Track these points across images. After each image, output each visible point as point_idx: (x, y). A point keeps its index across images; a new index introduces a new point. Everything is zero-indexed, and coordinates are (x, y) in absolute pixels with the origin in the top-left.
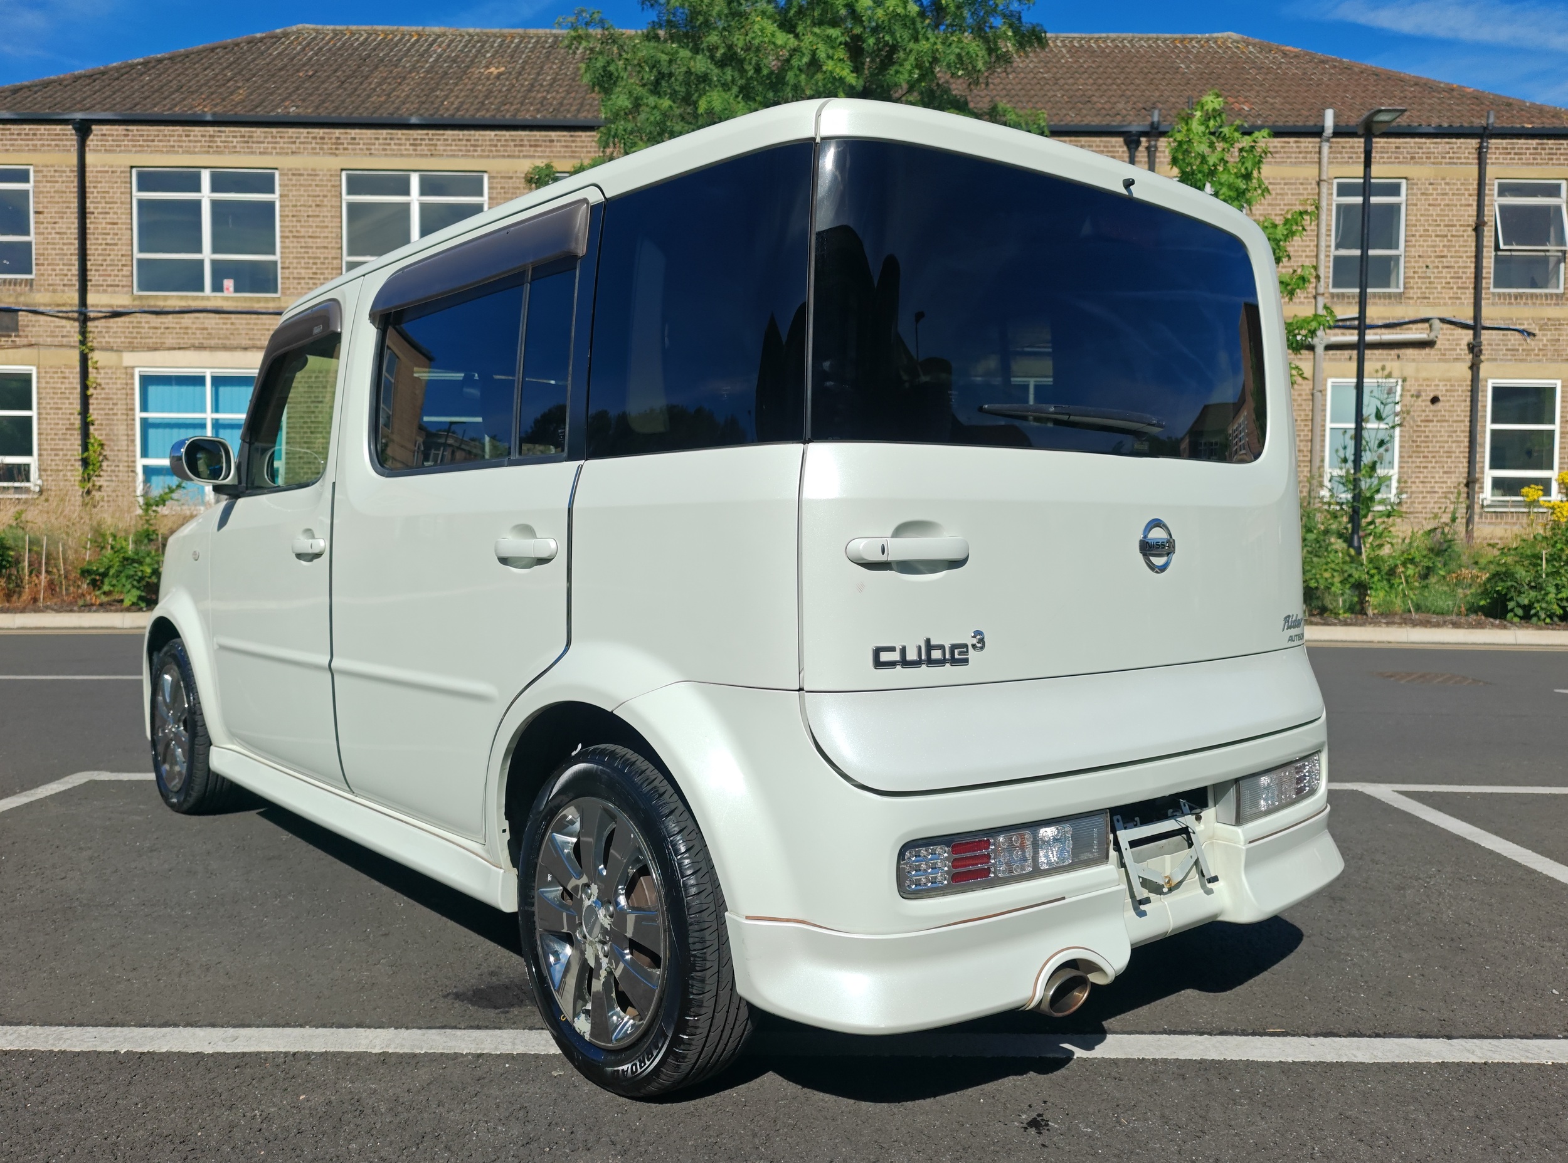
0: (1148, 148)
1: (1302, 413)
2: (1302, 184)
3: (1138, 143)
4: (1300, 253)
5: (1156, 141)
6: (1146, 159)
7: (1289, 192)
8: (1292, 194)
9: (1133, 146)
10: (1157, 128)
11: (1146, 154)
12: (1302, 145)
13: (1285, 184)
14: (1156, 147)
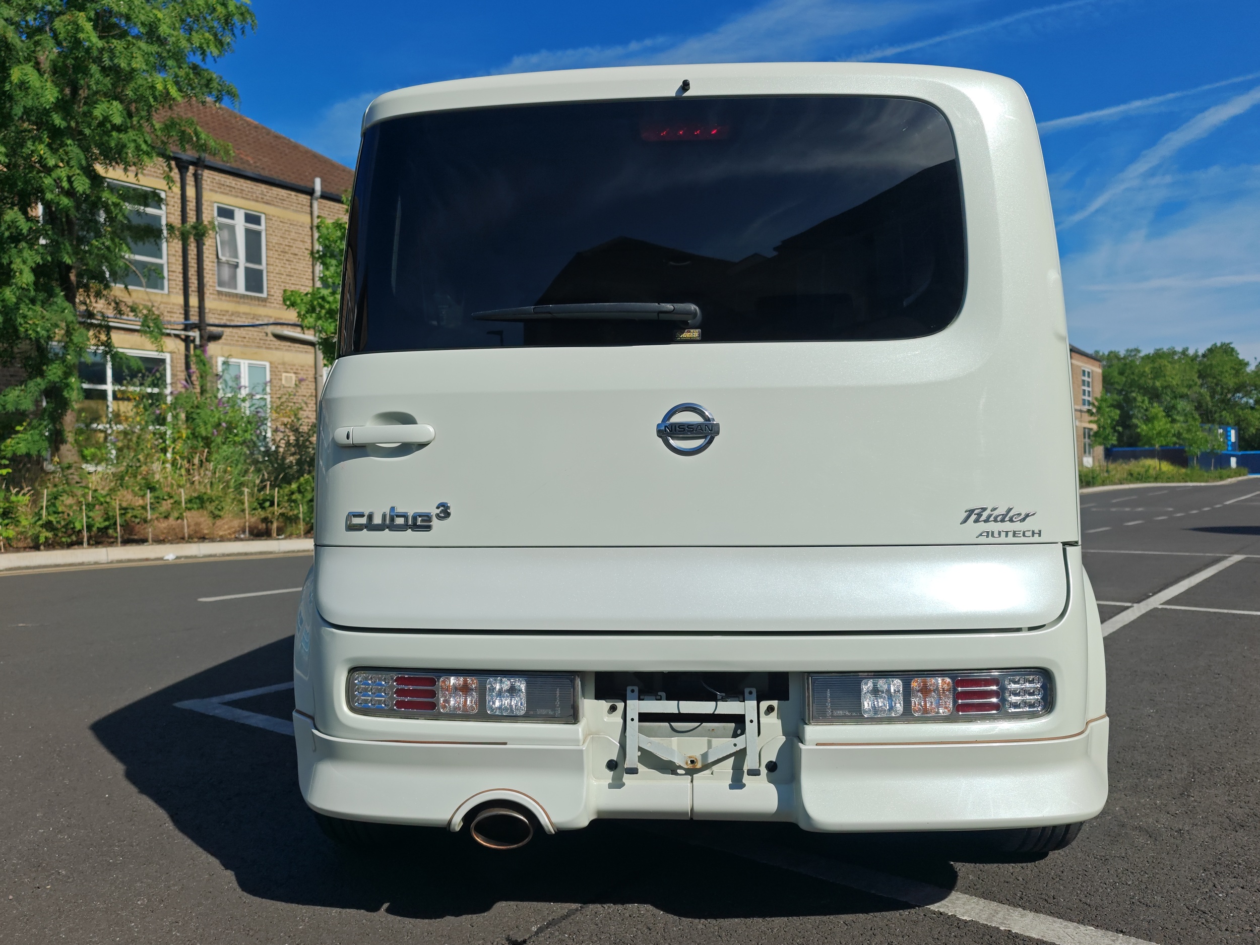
0: (196, 175)
1: (309, 391)
2: (301, 226)
3: (187, 169)
4: (302, 276)
5: (203, 171)
6: (193, 183)
7: (294, 231)
8: (296, 233)
9: (184, 170)
10: (204, 161)
11: (193, 179)
12: (300, 199)
13: (291, 224)
14: (202, 175)
